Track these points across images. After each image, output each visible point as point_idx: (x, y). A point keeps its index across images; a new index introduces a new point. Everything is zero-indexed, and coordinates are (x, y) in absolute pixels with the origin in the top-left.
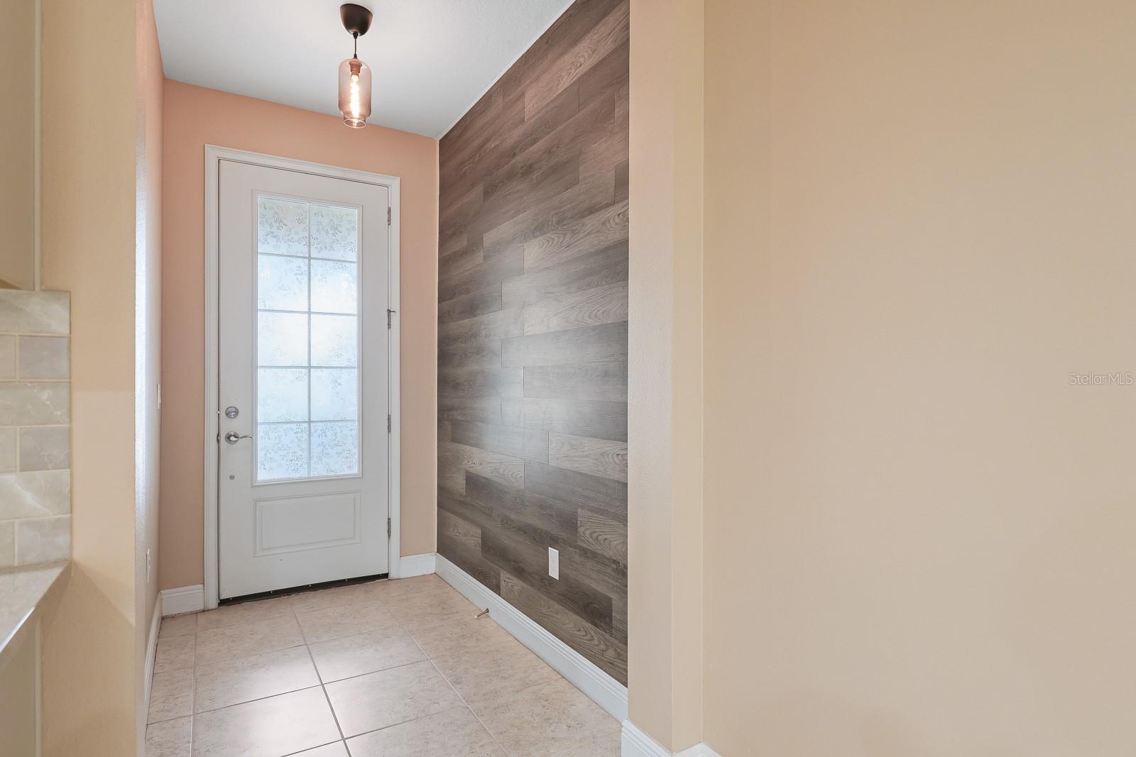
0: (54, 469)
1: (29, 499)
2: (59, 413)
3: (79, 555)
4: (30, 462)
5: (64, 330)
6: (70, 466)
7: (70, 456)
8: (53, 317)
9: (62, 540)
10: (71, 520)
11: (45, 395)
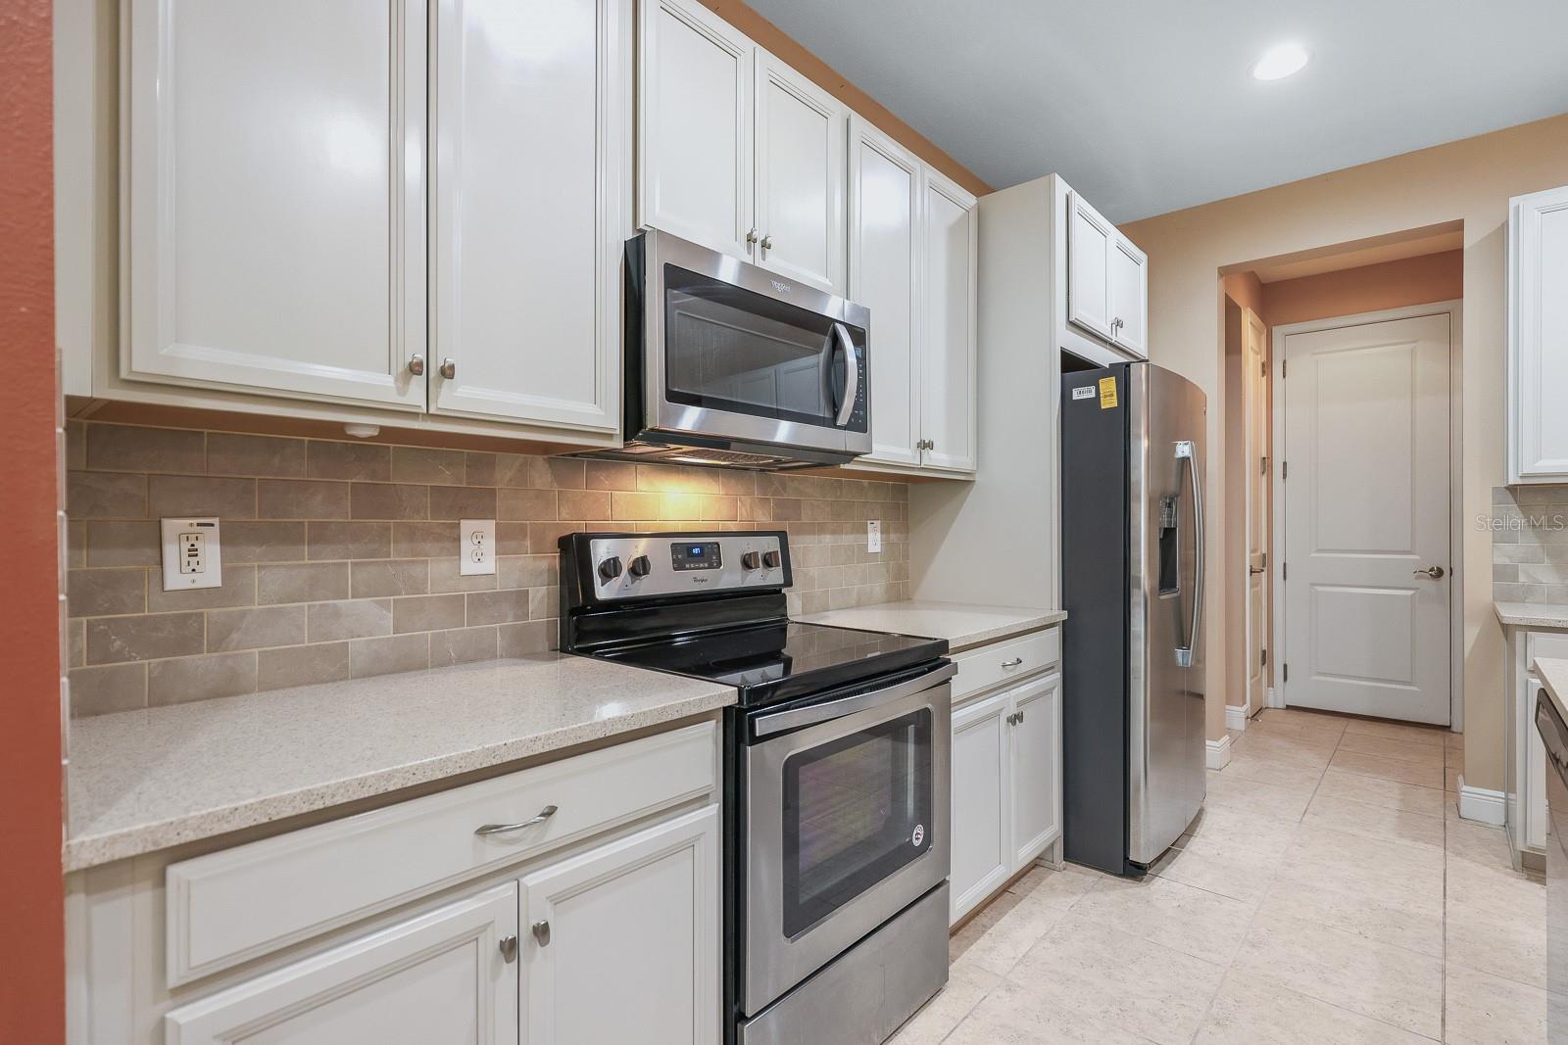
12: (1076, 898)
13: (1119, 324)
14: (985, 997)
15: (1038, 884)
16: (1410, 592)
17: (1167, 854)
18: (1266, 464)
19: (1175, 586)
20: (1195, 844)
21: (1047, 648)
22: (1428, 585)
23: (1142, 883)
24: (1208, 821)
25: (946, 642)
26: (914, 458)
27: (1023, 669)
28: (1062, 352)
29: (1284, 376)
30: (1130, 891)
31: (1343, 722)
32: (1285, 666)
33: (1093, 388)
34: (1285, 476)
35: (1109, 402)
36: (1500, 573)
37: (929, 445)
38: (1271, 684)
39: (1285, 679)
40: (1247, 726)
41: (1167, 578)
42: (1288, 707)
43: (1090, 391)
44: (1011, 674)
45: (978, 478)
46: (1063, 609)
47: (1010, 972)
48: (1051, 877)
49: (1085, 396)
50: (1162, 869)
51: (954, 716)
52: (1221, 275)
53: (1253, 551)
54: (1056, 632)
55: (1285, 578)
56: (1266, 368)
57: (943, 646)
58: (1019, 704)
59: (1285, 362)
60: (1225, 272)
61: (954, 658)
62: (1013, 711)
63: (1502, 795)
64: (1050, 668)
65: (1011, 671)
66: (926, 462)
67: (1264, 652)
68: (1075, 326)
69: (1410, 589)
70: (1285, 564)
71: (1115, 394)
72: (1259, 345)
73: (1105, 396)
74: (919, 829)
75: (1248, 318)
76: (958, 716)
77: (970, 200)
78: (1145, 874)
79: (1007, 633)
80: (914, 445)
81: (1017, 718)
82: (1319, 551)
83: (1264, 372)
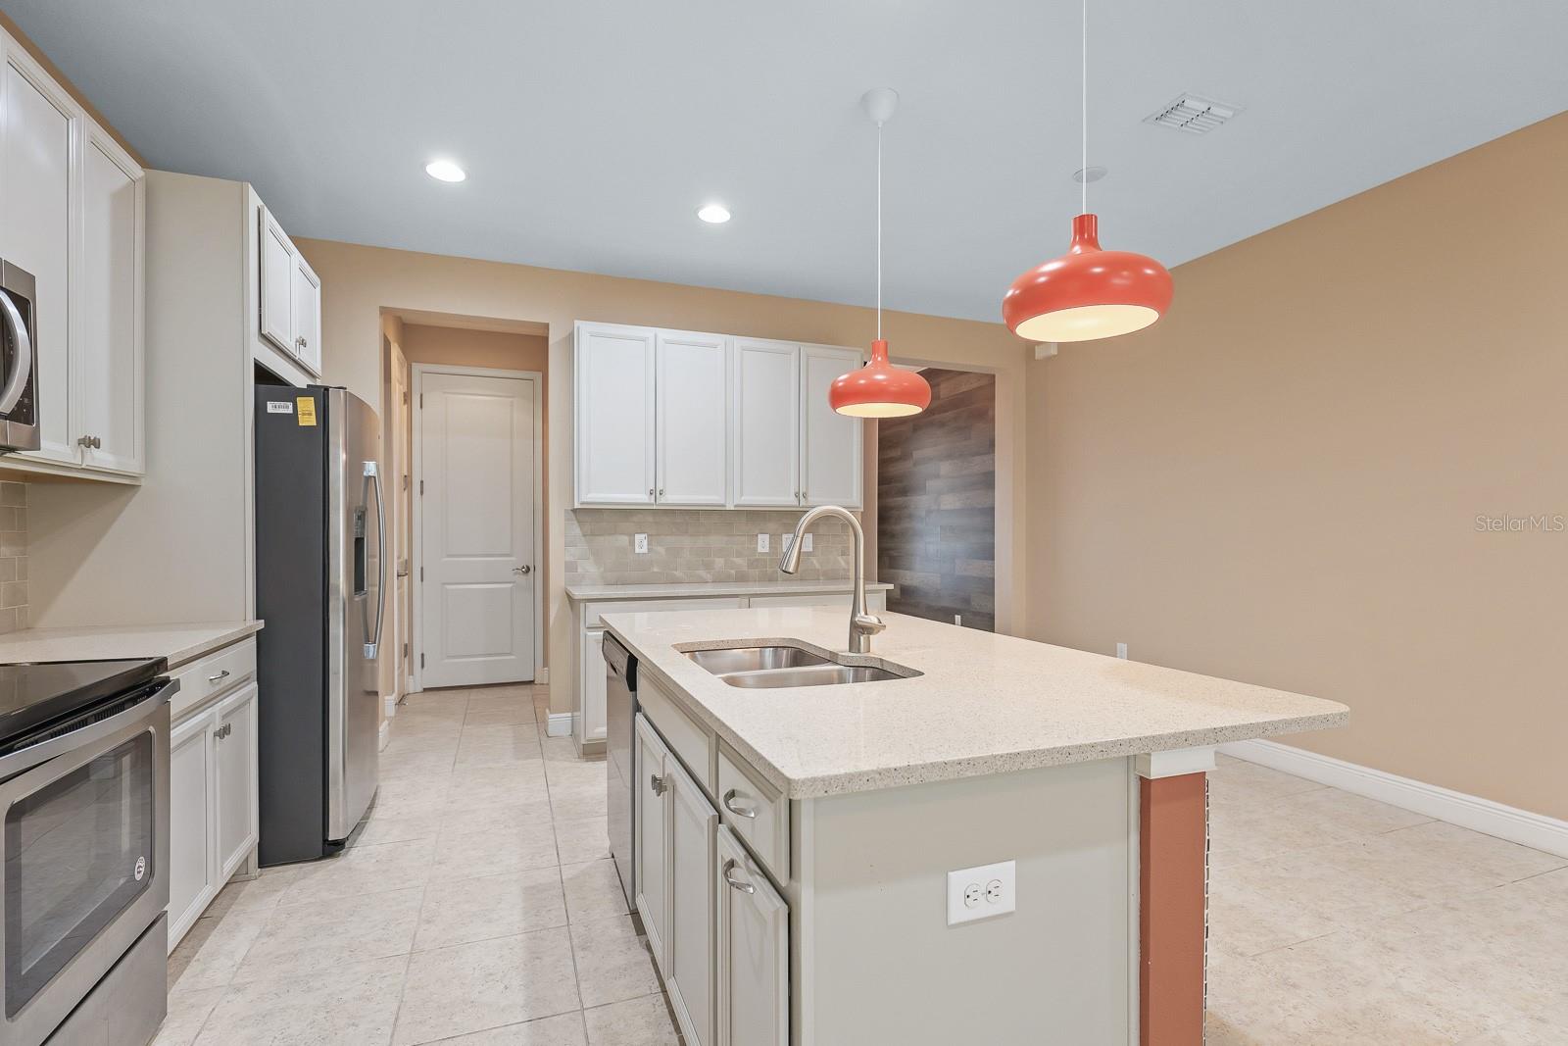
12: (279, 895)
13: (303, 343)
14: (214, 1009)
15: (236, 899)
16: (510, 585)
17: (359, 828)
18: (407, 480)
19: (363, 590)
20: (379, 813)
21: (244, 659)
22: (521, 579)
23: (341, 857)
24: (382, 794)
25: (165, 660)
26: (75, 457)
27: (228, 680)
28: (255, 364)
29: (421, 407)
30: (331, 867)
31: (466, 692)
32: (423, 655)
33: (290, 405)
34: (422, 493)
35: (308, 418)
36: (570, 567)
37: (96, 443)
38: (411, 673)
39: (423, 666)
40: (397, 712)
41: (359, 584)
42: (425, 690)
43: (288, 407)
44: (217, 688)
45: (143, 482)
46: (258, 618)
47: (233, 978)
48: (247, 888)
49: (281, 411)
50: (355, 841)
51: (173, 733)
52: (381, 313)
53: (399, 558)
54: (251, 643)
55: (422, 580)
56: (407, 398)
57: (161, 664)
58: (224, 717)
59: (421, 395)
60: (385, 311)
61: (173, 675)
62: (218, 726)
63: (569, 714)
64: (246, 680)
65: (218, 683)
66: (88, 462)
67: (406, 646)
68: (267, 339)
69: (509, 583)
70: (422, 569)
71: (314, 413)
72: (402, 377)
73: (304, 414)
74: (141, 862)
75: (396, 352)
76: (177, 733)
77: (138, 172)
78: (343, 847)
79: (215, 646)
80: (74, 441)
81: (224, 732)
82: (449, 556)
83: (405, 401)
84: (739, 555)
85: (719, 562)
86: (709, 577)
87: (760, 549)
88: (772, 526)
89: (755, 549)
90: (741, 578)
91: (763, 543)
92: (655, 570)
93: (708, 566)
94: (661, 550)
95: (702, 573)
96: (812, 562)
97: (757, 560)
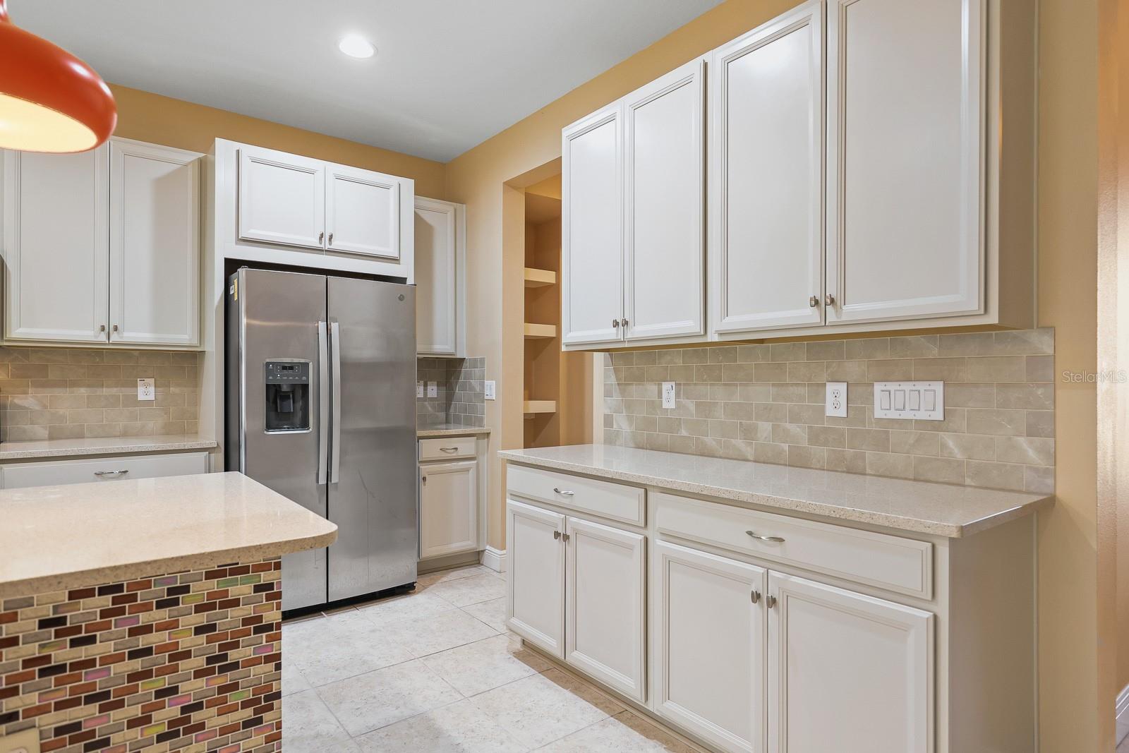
0: (1045, 437)
1: (1032, 454)
2: (1047, 403)
3: (1061, 493)
4: (1032, 432)
5: (1051, 352)
6: (1055, 437)
7: (1055, 430)
8: (1044, 344)
9: (1050, 481)
10: (1055, 469)
11: (1040, 392)
33: (234, 287)
43: (233, 289)
49: (232, 292)
66: (115, 339)
68: (250, 242)
71: (237, 290)
73: (235, 293)
80: (97, 329)
84: (795, 419)
85: (765, 428)
86: (749, 452)
87: (830, 411)
88: (854, 368)
89: (823, 409)
90: (798, 461)
91: (835, 400)
92: (684, 433)
93: (749, 433)
94: (691, 405)
95: (739, 443)
96: (944, 446)
97: (826, 430)
